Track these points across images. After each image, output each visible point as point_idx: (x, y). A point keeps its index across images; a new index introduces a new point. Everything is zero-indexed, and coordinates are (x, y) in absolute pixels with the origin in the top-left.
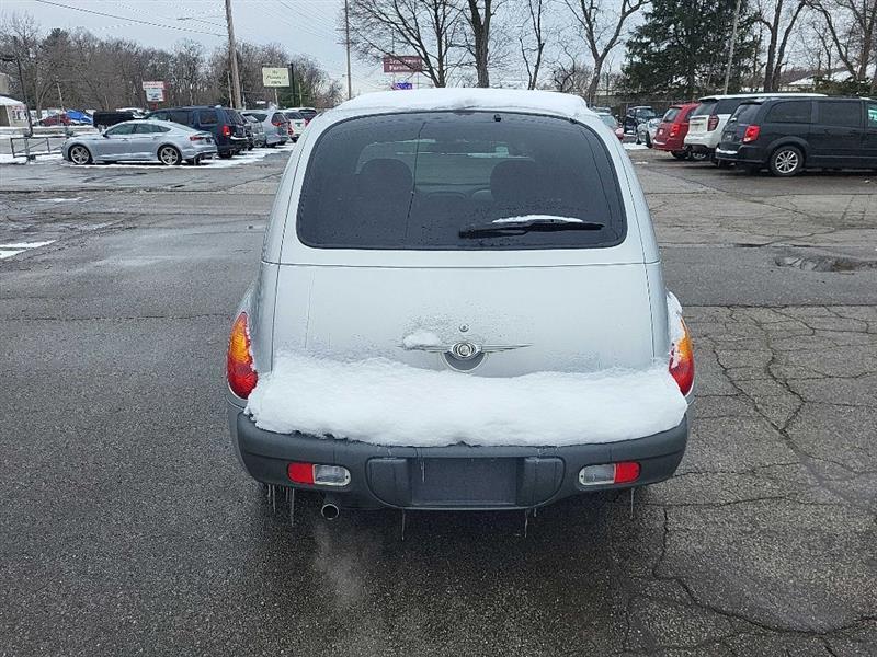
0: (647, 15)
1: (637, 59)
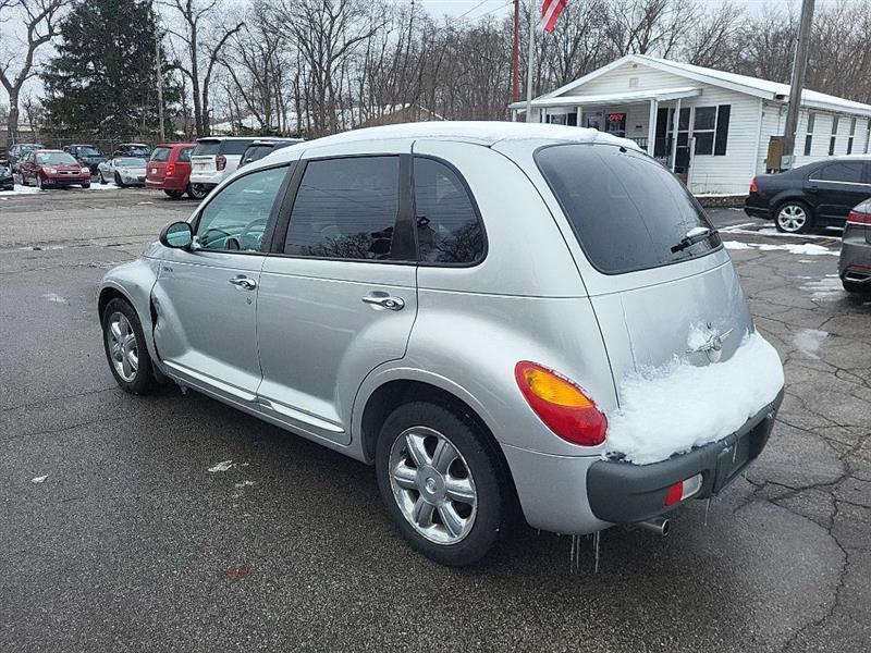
0: (60, 49)
1: (59, 94)
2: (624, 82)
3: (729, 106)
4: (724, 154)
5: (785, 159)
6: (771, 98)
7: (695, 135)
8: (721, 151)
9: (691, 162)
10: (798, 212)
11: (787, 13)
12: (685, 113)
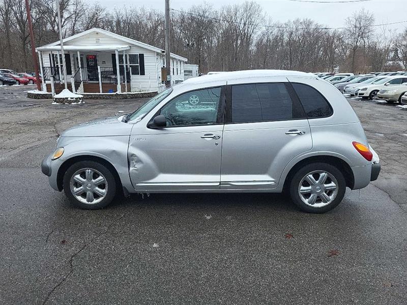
2: (93, 40)
3: (143, 55)
4: (144, 74)
5: (168, 77)
6: (160, 52)
7: (130, 66)
8: (143, 73)
9: (131, 78)
10: (196, 97)
11: (124, 13)
12: (121, 57)
